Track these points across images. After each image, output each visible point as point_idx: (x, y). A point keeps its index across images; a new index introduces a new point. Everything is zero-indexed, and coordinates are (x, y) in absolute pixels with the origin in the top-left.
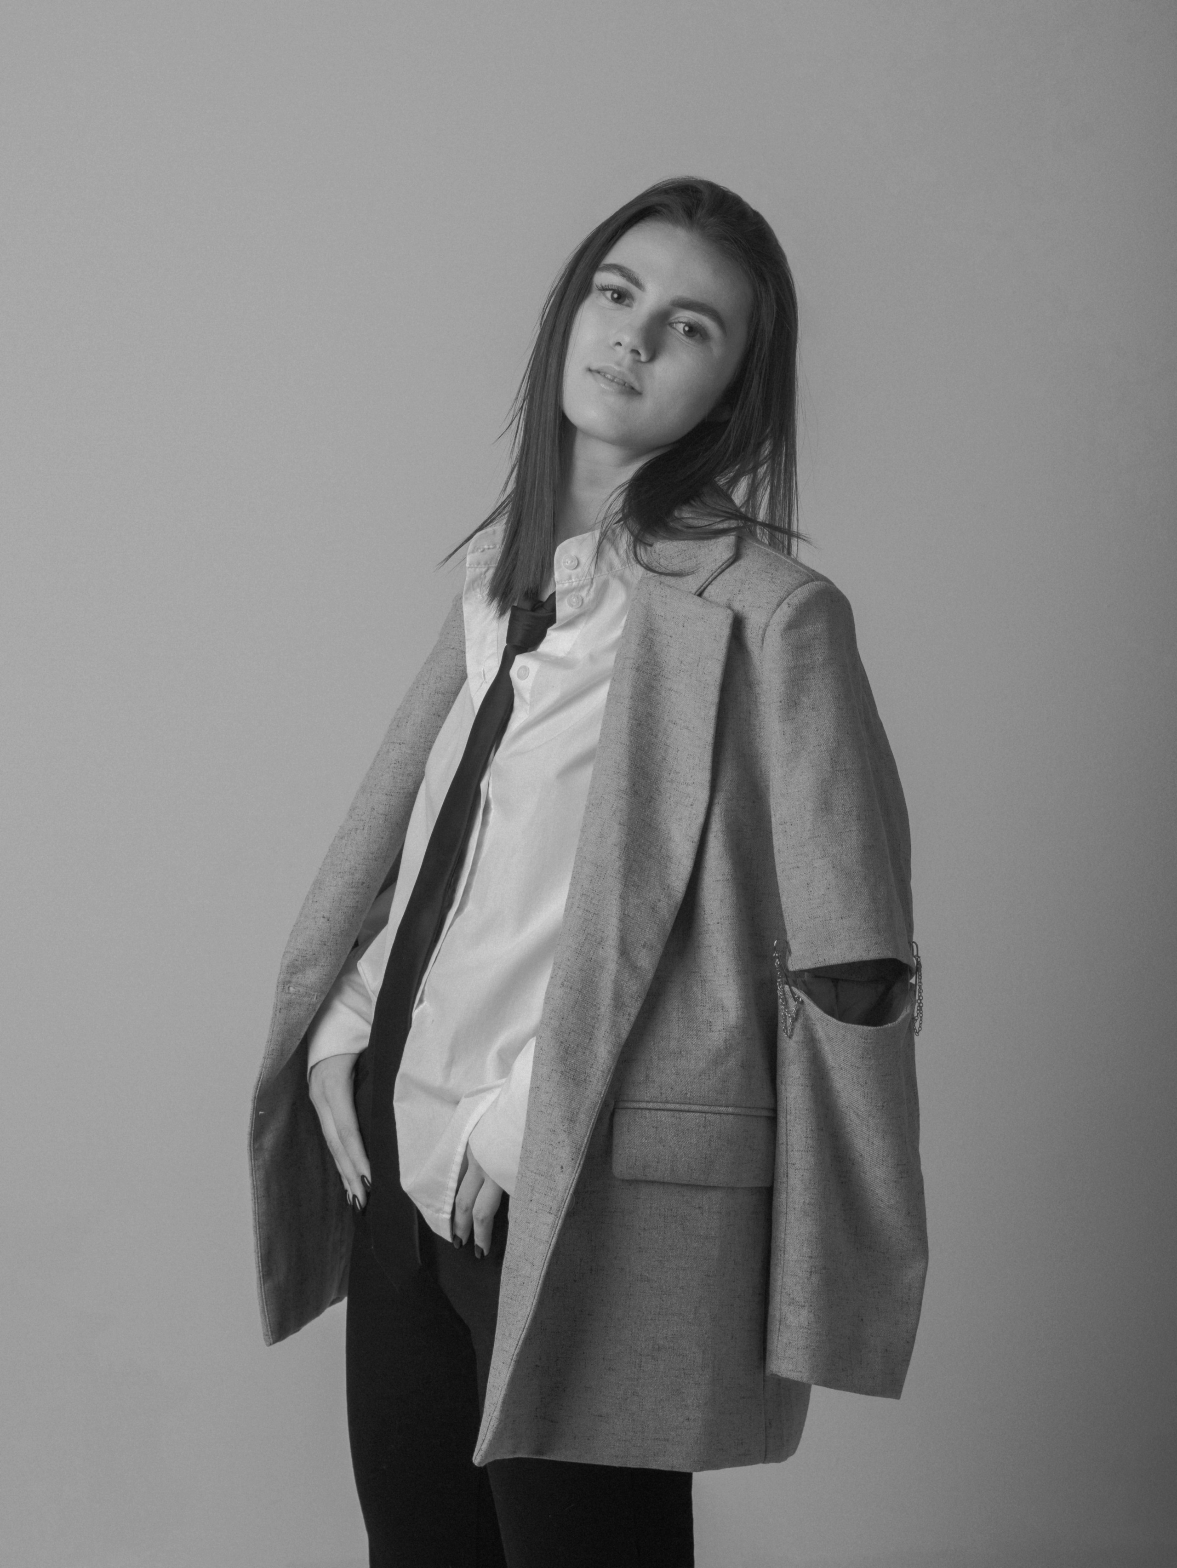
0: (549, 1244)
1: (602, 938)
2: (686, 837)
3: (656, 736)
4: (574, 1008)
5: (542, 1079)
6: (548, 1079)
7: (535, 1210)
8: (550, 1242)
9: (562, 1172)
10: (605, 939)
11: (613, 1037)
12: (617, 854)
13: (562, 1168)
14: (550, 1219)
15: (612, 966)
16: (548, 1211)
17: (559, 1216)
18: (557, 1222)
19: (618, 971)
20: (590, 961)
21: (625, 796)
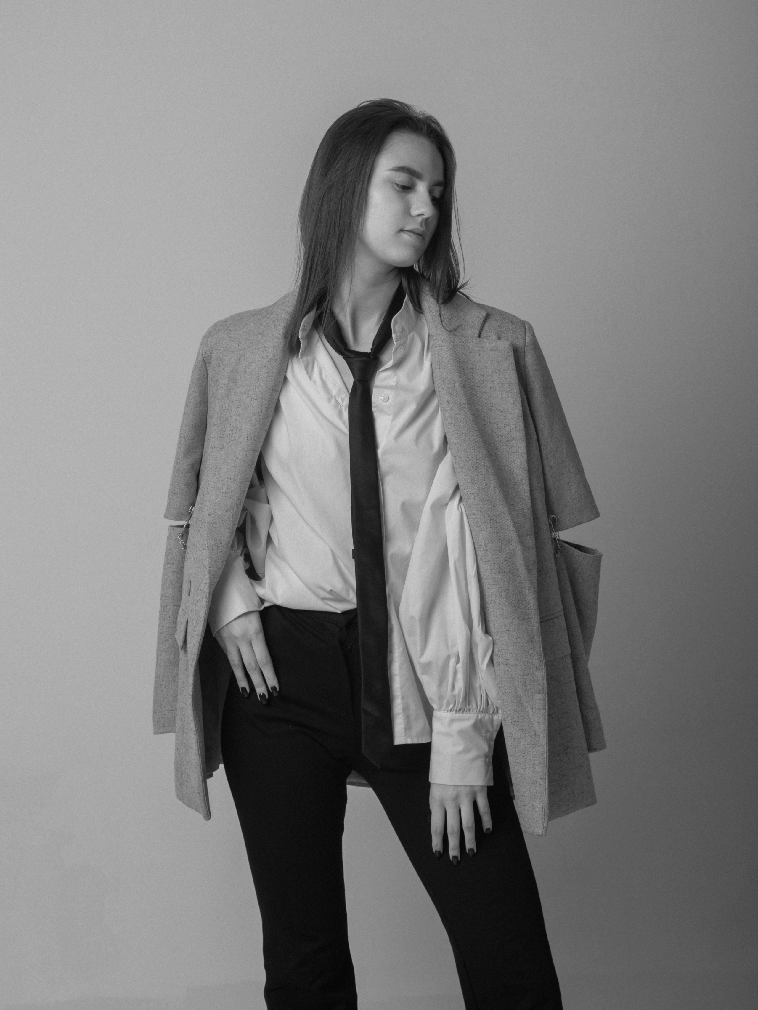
0: (545, 709)
1: (509, 539)
2: (521, 469)
3: (485, 420)
4: (510, 582)
5: (509, 625)
6: (512, 624)
7: (530, 694)
8: (545, 708)
9: (537, 670)
10: (511, 540)
11: (533, 589)
12: (498, 492)
13: (537, 668)
14: (540, 696)
15: (519, 553)
16: (538, 692)
17: (545, 693)
18: (545, 697)
19: (523, 554)
20: (508, 554)
21: (488, 459)
